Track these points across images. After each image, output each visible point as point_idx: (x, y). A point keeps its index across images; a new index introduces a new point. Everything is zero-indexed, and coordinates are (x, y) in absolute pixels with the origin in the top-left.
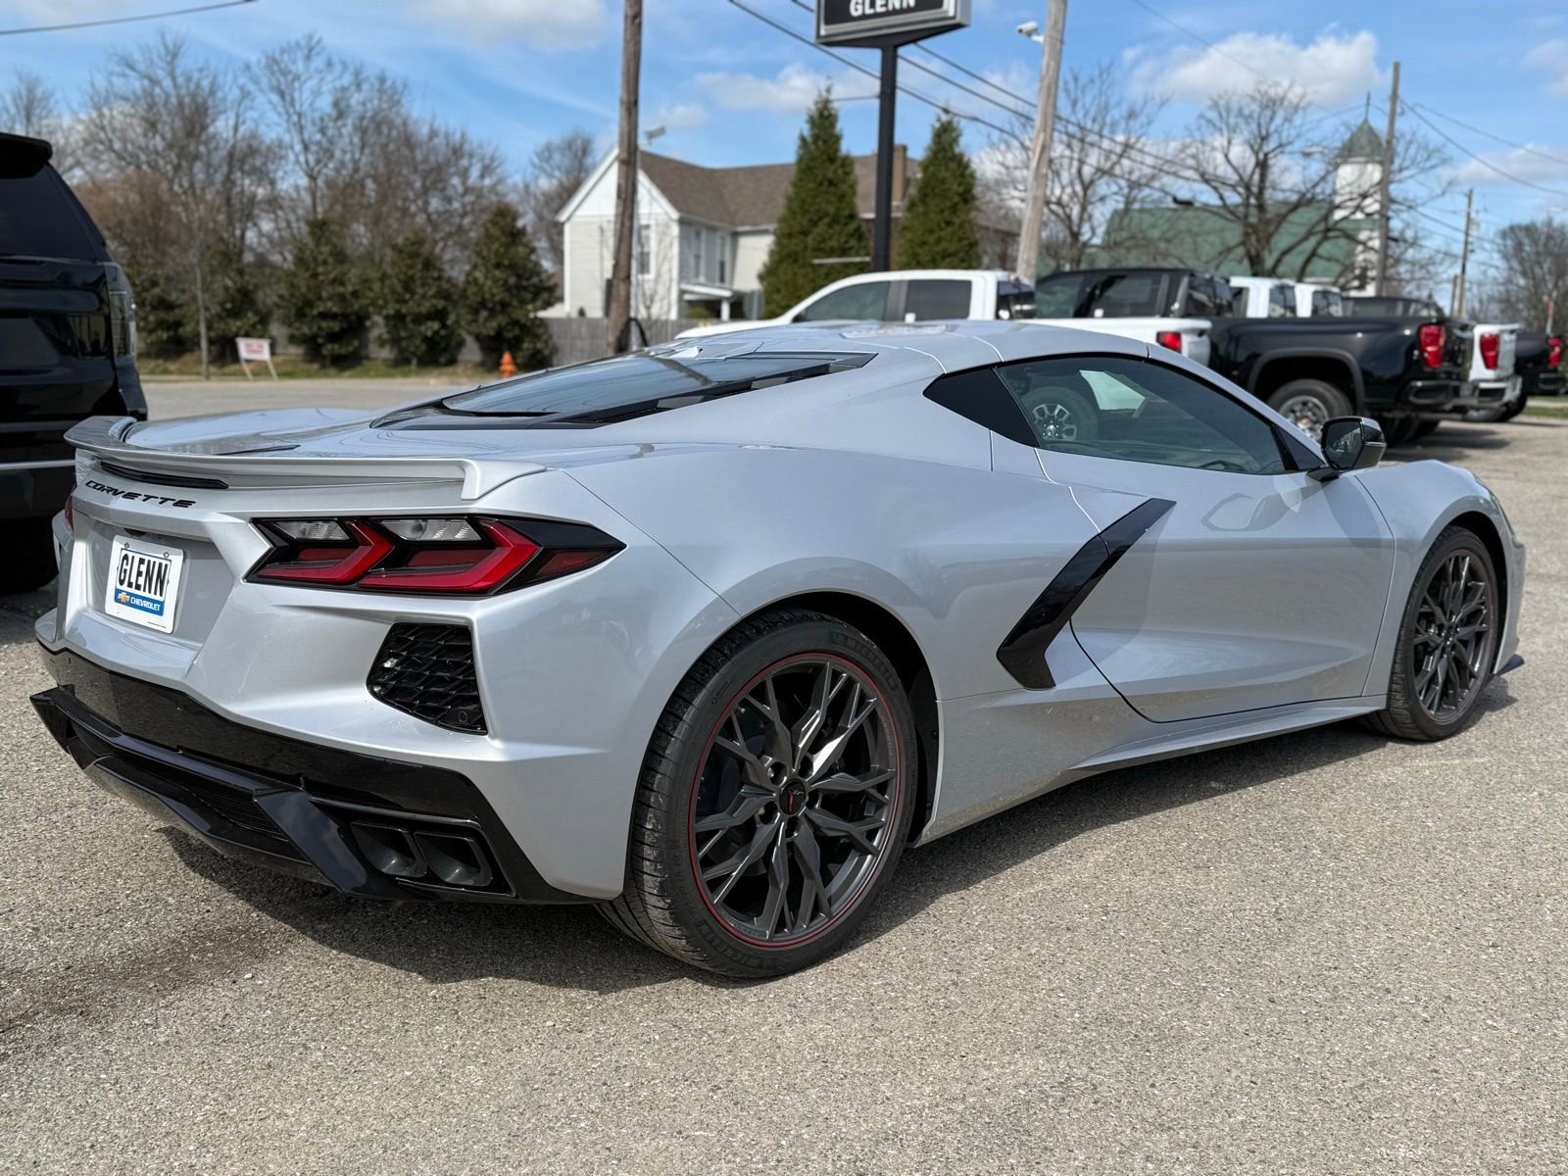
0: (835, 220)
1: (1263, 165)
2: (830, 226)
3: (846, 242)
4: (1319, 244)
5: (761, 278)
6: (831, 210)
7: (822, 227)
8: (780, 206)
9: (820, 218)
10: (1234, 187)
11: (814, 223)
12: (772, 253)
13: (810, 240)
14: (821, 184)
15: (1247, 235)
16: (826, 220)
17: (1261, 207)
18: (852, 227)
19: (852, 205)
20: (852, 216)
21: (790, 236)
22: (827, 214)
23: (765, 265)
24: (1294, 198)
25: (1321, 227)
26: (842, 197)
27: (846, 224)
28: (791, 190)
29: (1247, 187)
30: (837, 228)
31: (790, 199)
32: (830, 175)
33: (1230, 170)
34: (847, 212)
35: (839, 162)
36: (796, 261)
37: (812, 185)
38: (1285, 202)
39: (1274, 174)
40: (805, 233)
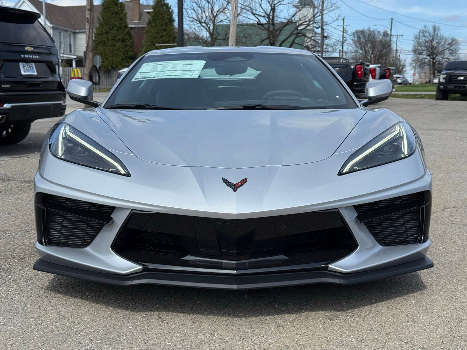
0: (119, 28)
1: (273, 9)
2: (117, 30)
3: (124, 37)
4: (295, 38)
6: (118, 24)
7: (114, 32)
9: (113, 27)
10: (264, 17)
11: (111, 29)
13: (110, 36)
14: (112, 14)
15: (269, 35)
16: (116, 28)
17: (273, 24)
18: (126, 31)
19: (126, 22)
20: (126, 27)
22: (116, 26)
24: (285, 21)
25: (295, 32)
26: (121, 19)
27: (124, 30)
28: (100, 17)
29: (268, 17)
30: (120, 31)
32: (116, 10)
33: (262, 10)
34: (124, 25)
35: (119, 5)
36: (104, 44)
37: (109, 14)
38: (282, 23)
39: (277, 12)
40: (107, 33)
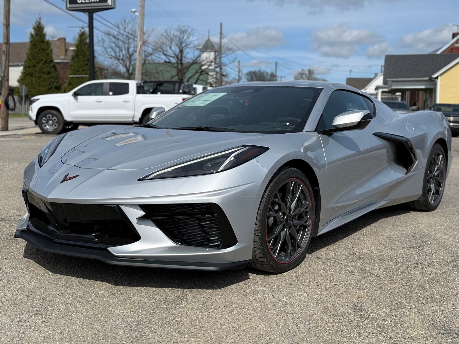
0: (46, 62)
1: (181, 51)
2: (44, 64)
3: (50, 70)
4: (199, 76)
5: (19, 81)
6: (44, 59)
7: (41, 64)
8: (25, 57)
9: (40, 61)
10: (173, 57)
11: (38, 63)
12: (23, 73)
13: (37, 69)
14: (40, 50)
15: (178, 72)
16: (43, 62)
17: (182, 64)
18: (52, 64)
19: (51, 57)
20: (52, 61)
21: (29, 67)
22: (42, 60)
23: (21, 77)
24: (191, 61)
25: (200, 71)
26: (48, 54)
27: (49, 64)
28: (28, 52)
29: (177, 58)
30: (47, 65)
31: (28, 54)
32: (43, 47)
33: (171, 52)
34: (50, 60)
35: (45, 43)
36: (32, 76)
37: (36, 50)
38: (189, 62)
39: (185, 54)
40: (35, 66)
